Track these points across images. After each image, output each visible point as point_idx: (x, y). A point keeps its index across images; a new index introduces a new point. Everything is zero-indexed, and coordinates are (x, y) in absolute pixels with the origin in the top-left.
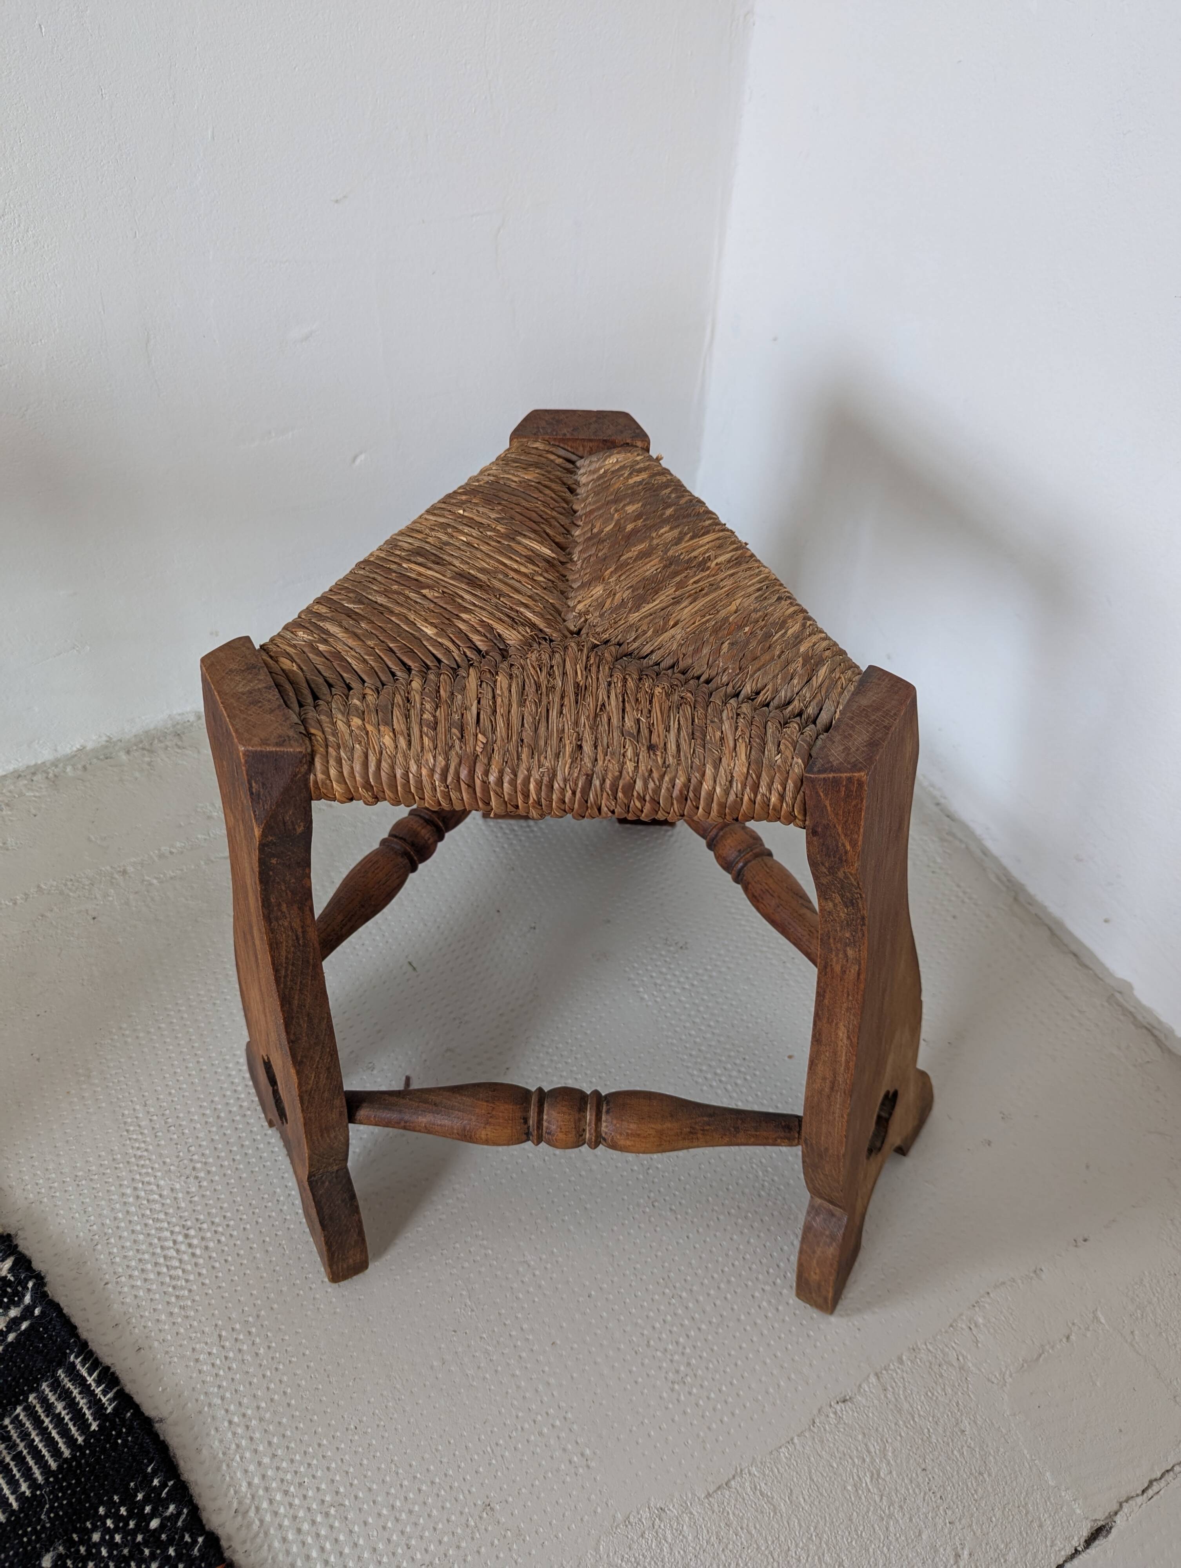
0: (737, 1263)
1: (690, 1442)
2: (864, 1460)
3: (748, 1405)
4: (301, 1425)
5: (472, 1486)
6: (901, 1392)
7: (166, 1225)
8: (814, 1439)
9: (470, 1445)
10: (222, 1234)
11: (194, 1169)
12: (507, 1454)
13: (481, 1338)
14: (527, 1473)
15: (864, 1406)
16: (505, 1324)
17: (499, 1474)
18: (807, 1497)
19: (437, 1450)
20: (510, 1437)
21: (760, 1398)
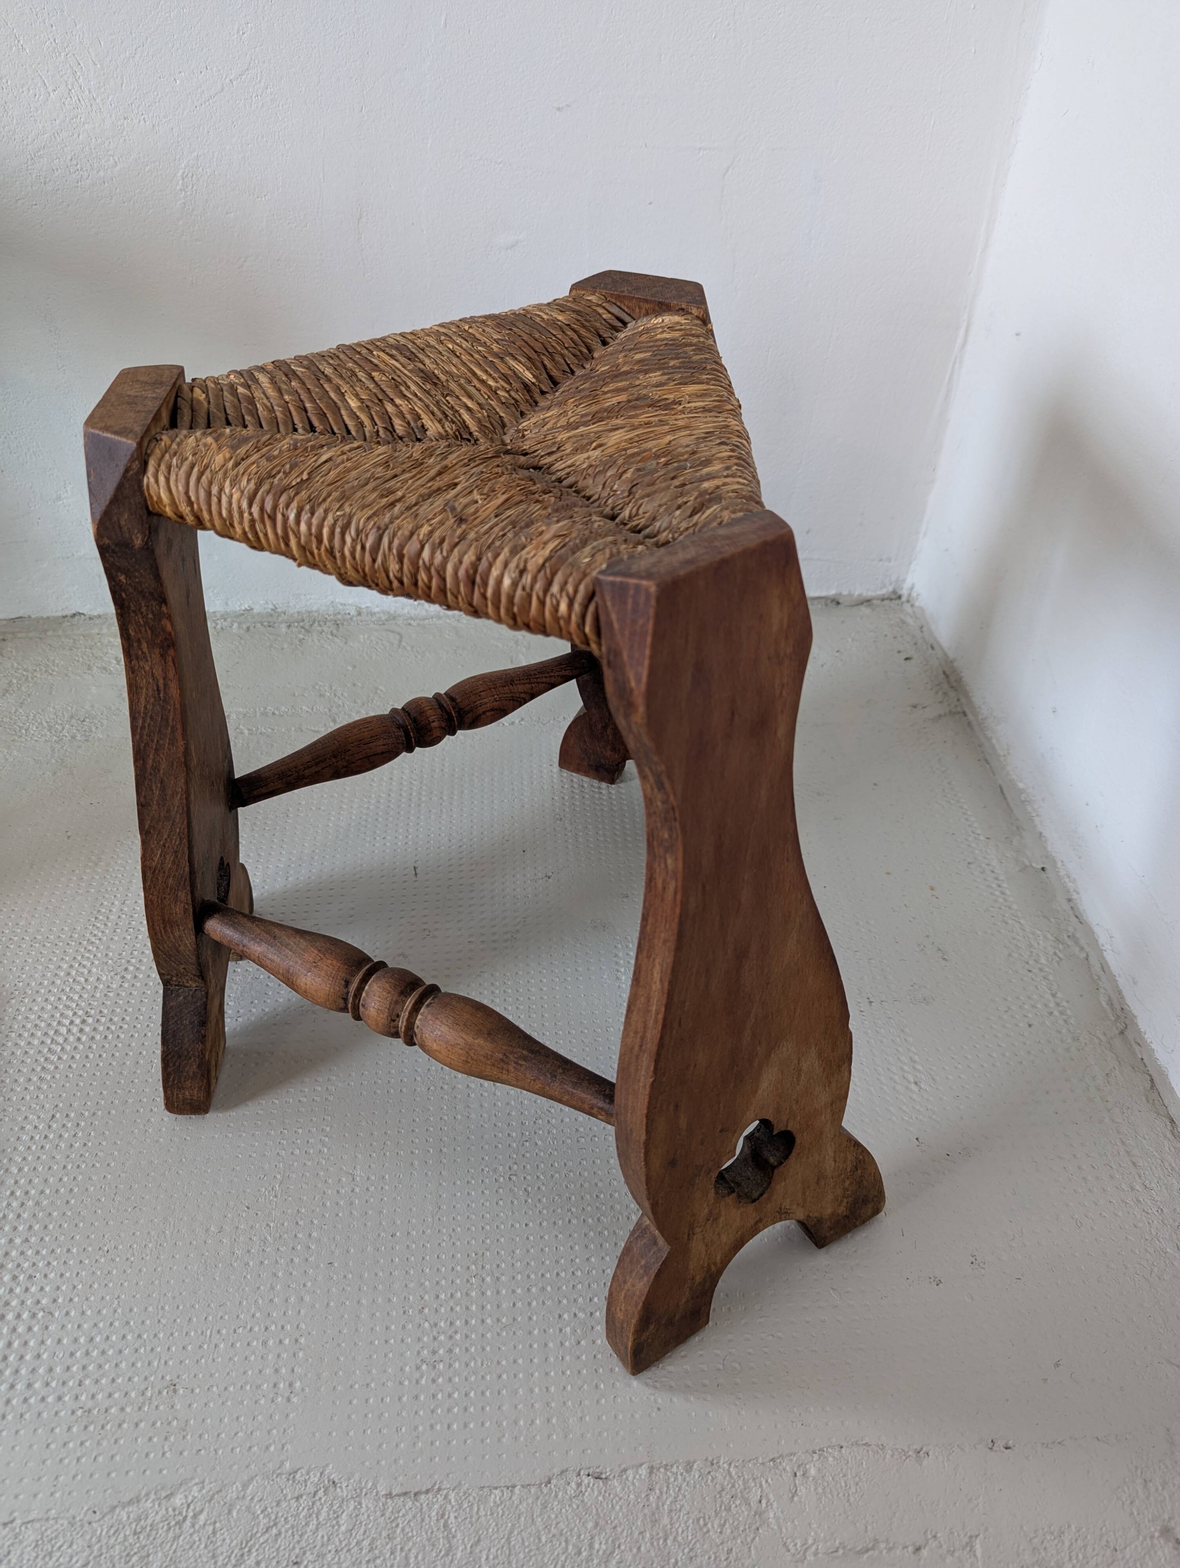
0: (563, 1274)
1: (403, 1430)
2: (579, 1553)
3: (488, 1424)
4: (66, 1225)
5: (171, 1359)
6: (668, 1503)
7: (74, 1005)
8: (538, 1498)
9: (195, 1319)
10: (112, 1032)
11: (126, 969)
12: (222, 1346)
13: (268, 1225)
14: (228, 1374)
15: (616, 1495)
16: (297, 1223)
17: (203, 1361)
18: (491, 1557)
19: (163, 1308)
20: (235, 1331)
21: (505, 1424)
